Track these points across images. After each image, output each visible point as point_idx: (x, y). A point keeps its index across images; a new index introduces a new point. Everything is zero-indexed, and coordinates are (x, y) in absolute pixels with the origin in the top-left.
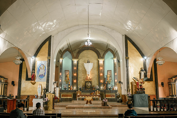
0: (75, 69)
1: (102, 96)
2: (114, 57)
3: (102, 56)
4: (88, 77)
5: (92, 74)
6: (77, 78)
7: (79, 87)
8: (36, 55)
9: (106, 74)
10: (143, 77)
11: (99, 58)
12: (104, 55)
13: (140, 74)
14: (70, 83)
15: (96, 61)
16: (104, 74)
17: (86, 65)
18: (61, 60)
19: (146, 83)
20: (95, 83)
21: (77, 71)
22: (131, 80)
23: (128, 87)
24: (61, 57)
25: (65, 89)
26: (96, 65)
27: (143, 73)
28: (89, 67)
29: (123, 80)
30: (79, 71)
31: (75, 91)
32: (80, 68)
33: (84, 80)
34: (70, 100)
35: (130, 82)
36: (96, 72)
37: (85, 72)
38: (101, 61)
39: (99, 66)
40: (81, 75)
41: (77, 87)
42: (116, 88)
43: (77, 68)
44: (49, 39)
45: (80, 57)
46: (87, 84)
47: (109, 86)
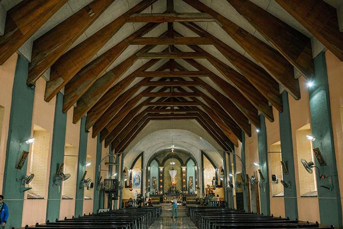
0: (161, 175)
1: (184, 199)
2: (195, 165)
3: (184, 163)
4: (173, 183)
5: (176, 180)
6: (163, 184)
7: (165, 192)
8: (132, 168)
9: (188, 180)
10: (214, 184)
11: (182, 166)
12: (187, 162)
13: (213, 182)
14: (158, 189)
15: (179, 168)
16: (186, 180)
17: (171, 172)
18: (149, 168)
19: (217, 188)
20: (179, 188)
21: (162, 178)
22: (206, 187)
23: (203, 192)
24: (149, 166)
25: (153, 193)
26: (179, 172)
27: (214, 181)
28: (174, 174)
29: (200, 186)
30: (165, 178)
31: (162, 195)
32: (165, 175)
33: (169, 185)
34: (158, 203)
35: (205, 188)
36: (180, 178)
37: (170, 178)
38: (184, 169)
39: (182, 173)
40: (166, 181)
41: (163, 192)
42: (196, 192)
43: (163, 175)
44: (142, 154)
45: (165, 165)
46: (172, 189)
47: (191, 190)
